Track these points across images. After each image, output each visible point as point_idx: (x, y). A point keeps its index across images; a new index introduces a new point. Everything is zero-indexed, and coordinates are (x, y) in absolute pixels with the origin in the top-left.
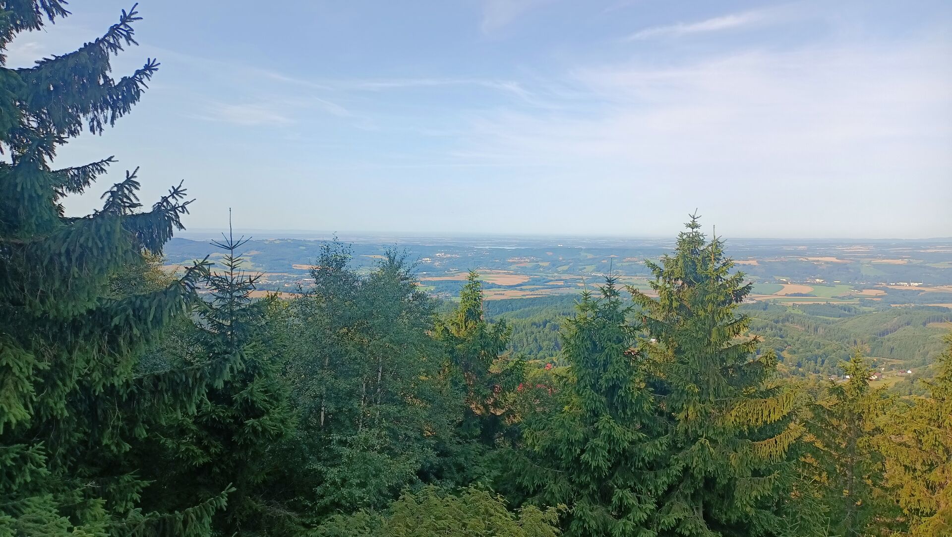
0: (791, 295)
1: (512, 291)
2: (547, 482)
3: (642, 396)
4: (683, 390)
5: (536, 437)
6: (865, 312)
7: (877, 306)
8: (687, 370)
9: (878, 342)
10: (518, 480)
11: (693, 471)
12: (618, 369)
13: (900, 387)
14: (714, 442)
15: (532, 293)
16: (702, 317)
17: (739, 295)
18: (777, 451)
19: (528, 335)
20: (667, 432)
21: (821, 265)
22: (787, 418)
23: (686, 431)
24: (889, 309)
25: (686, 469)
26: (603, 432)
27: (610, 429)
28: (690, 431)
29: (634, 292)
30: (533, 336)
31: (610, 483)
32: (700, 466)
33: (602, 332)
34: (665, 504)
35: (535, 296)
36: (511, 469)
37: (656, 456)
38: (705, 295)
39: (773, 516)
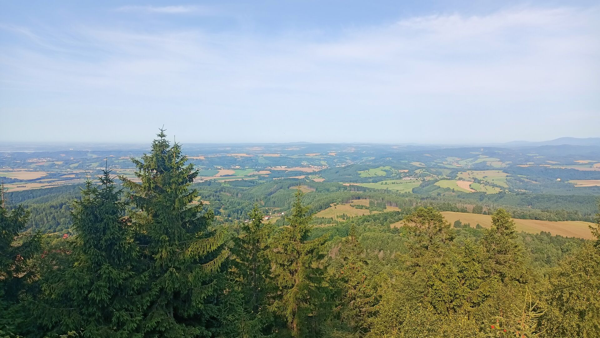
0: (223, 176)
1: (33, 183)
2: (63, 318)
3: (131, 247)
4: (158, 240)
5: (53, 288)
6: (261, 183)
7: (267, 179)
8: (161, 227)
9: (268, 199)
10: (39, 321)
11: (166, 290)
12: (114, 232)
13: (279, 222)
14: (178, 269)
15: (50, 184)
16: (169, 193)
17: (191, 178)
18: (215, 268)
19: (48, 215)
20: (149, 268)
21: (238, 158)
22: (221, 248)
23: (161, 265)
24: (272, 181)
25: (162, 290)
26: (104, 276)
27: (109, 273)
28: (164, 265)
29: (124, 180)
30: (52, 216)
31: (111, 309)
32: (170, 286)
33: (102, 208)
34: (149, 314)
35: (53, 187)
36: (33, 314)
37: (142, 284)
38: (170, 179)
39: (214, 306)
